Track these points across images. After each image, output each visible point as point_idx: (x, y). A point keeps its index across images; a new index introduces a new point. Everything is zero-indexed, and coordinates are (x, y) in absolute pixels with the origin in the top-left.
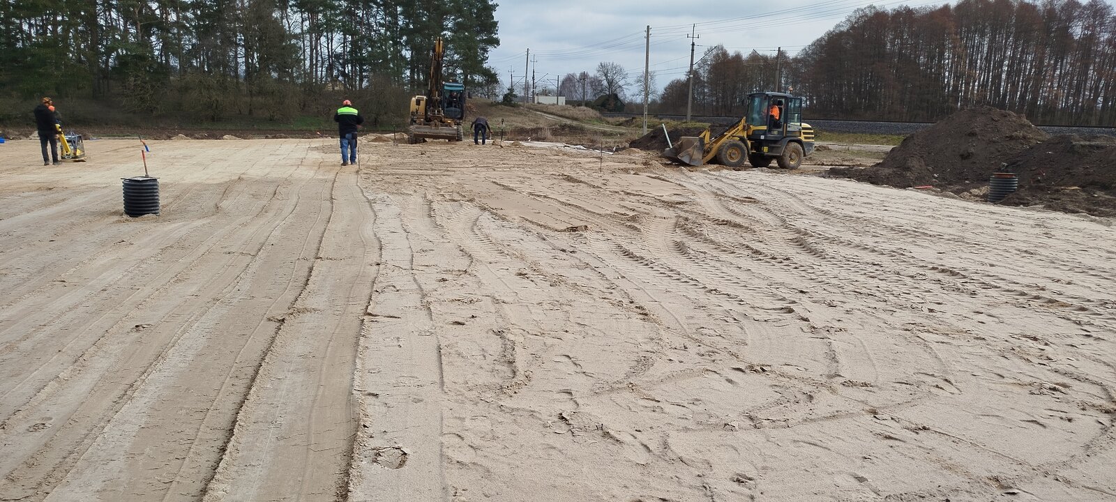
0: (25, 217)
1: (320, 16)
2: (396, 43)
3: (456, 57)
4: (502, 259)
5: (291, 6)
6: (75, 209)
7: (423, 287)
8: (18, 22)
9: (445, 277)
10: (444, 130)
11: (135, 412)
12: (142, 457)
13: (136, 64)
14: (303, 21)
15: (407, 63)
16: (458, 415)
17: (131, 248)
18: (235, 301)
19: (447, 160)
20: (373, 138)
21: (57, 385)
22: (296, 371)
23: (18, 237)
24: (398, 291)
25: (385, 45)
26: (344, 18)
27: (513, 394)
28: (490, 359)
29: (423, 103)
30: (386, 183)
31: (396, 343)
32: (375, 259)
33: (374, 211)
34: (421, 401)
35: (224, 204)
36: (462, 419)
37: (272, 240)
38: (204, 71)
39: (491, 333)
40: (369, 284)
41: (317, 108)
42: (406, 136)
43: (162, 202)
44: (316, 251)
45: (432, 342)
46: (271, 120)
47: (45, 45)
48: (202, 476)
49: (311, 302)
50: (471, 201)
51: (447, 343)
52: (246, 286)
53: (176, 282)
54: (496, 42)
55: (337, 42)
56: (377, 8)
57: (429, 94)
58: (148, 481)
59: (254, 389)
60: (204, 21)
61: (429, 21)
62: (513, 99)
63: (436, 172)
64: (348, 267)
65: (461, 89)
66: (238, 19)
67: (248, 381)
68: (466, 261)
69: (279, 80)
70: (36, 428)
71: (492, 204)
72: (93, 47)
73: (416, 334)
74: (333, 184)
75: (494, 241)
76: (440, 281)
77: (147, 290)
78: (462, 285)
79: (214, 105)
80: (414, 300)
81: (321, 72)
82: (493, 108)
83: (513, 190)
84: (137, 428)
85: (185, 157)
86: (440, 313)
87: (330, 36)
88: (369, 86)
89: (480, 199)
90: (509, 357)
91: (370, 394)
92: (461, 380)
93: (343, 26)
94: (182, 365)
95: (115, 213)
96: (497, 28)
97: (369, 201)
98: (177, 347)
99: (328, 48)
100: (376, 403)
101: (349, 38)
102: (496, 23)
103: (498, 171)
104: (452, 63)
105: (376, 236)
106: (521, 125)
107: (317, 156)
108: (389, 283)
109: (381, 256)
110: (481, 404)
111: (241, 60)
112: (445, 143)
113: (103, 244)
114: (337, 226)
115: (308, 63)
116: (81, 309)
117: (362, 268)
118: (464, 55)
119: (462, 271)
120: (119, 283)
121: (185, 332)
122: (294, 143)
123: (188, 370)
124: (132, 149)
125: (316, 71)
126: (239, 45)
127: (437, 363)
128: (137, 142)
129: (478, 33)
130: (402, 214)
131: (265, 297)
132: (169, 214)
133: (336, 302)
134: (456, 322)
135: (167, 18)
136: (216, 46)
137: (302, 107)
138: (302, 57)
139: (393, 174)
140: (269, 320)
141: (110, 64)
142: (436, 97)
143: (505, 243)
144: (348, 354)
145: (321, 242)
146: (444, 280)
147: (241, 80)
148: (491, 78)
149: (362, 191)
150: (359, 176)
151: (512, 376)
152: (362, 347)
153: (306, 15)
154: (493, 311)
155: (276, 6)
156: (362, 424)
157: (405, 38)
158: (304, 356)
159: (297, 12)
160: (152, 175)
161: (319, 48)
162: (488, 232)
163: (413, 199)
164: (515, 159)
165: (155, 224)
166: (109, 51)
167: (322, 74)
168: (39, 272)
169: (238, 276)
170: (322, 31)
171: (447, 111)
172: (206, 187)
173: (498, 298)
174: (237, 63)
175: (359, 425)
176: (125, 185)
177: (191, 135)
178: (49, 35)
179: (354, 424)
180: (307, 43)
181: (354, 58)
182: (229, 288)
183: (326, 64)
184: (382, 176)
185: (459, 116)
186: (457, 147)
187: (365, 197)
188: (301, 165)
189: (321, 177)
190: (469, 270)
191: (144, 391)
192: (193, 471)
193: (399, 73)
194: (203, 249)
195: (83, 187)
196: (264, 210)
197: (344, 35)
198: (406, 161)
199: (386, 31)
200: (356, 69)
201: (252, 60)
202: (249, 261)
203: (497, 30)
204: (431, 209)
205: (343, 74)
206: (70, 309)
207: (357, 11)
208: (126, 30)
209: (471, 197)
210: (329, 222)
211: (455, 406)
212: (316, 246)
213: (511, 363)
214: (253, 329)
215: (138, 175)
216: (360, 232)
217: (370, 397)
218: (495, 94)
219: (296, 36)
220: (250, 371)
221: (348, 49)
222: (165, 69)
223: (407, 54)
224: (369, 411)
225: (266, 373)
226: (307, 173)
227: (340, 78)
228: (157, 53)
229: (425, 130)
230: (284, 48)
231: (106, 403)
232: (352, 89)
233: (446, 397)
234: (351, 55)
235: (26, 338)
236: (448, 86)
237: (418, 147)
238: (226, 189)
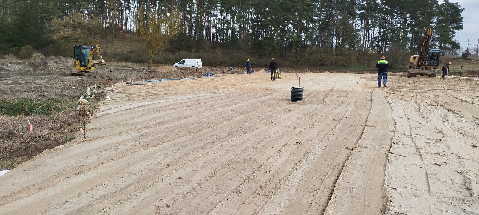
0: (260, 99)
1: (370, 21)
2: (405, 31)
3: (437, 36)
4: (461, 137)
5: (357, 18)
6: (275, 97)
7: (417, 144)
8: (260, 31)
9: (429, 141)
10: (427, 71)
11: (298, 174)
12: (301, 191)
13: (296, 44)
14: (362, 24)
15: (410, 40)
16: (438, 208)
17: (293, 113)
18: (332, 138)
19: (428, 86)
20: (390, 74)
21: (273, 159)
22: (358, 171)
23: (258, 106)
24: (404, 144)
25: (399, 32)
26: (381, 21)
27: (470, 205)
28: (455, 185)
29: (417, 59)
30: (397, 95)
31: (404, 168)
32: (393, 129)
33: (391, 107)
34: (419, 197)
35: (326, 99)
36: (441, 210)
37: (346, 116)
38: (320, 46)
39: (456, 173)
40: (390, 140)
41: (364, 61)
42: (406, 74)
43: (304, 97)
44: (365, 122)
45: (423, 171)
46: (344, 66)
47: (267, 39)
48: (323, 204)
49: (364, 144)
50: (442, 106)
51: (431, 173)
52: (336, 133)
53: (310, 128)
54: (462, 28)
55: (376, 32)
56: (397, 16)
57: (421, 55)
58: (304, 201)
59: (341, 175)
60: (322, 26)
61: (423, 20)
62: (468, 55)
63: (422, 91)
64: (380, 131)
65: (439, 51)
66: (335, 25)
67: (339, 171)
68: (441, 136)
69: (349, 49)
70: (267, 172)
71: (454, 108)
72: (282, 39)
73: (414, 166)
74: (372, 94)
75: (456, 127)
76: (426, 143)
77: (300, 130)
78: (438, 147)
79: (322, 59)
80: (413, 149)
81: (367, 45)
82: (455, 60)
83: (467, 102)
84: (299, 180)
85: (310, 80)
86: (426, 158)
87: (373, 30)
88: (389, 51)
89: (447, 106)
90: (468, 186)
91: (392, 188)
92: (440, 192)
93: (380, 25)
94: (314, 160)
95: (287, 100)
96: (462, 21)
97: (388, 102)
98: (311, 153)
99: (372, 35)
100: (396, 193)
101: (382, 30)
102: (462, 18)
103: (458, 92)
104: (434, 39)
105: (392, 118)
106: (471, 69)
107: (364, 81)
108: (399, 141)
109: (395, 128)
110: (451, 206)
111: (334, 41)
112: (427, 78)
113: (284, 111)
114: (374, 112)
115: (362, 42)
116: (278, 133)
117: (387, 132)
118: (441, 35)
119: (438, 140)
120: (290, 126)
121: (314, 148)
122: (354, 75)
123: (315, 163)
124: (292, 76)
125: (365, 45)
126: (334, 35)
127: (426, 181)
128: (294, 74)
129: (451, 24)
130: (405, 109)
131: (344, 139)
132: (306, 102)
133: (375, 145)
134: (436, 164)
135: (308, 26)
136: (325, 36)
137: (357, 60)
138: (360, 39)
139: (400, 91)
140: (346, 148)
141: (287, 44)
142: (425, 55)
143: (463, 129)
144: (382, 169)
145: (367, 119)
146: (428, 143)
147: (334, 49)
148: (456, 46)
149: (385, 98)
150: (384, 91)
151: (470, 196)
152: (388, 166)
153: (363, 21)
154: (457, 162)
155: (351, 18)
156: (390, 200)
157: (410, 28)
158: (362, 166)
159: (360, 20)
160: (301, 86)
161: (368, 35)
162: (452, 122)
163: (410, 103)
164: (468, 86)
165: (301, 105)
166: (288, 39)
167: (367, 46)
168: (265, 119)
169: (333, 129)
170: (370, 27)
171: (430, 62)
172: (319, 92)
173: (460, 156)
174: (332, 42)
175: (388, 200)
176: (292, 89)
177: (312, 71)
178: (269, 35)
179: (385, 199)
180: (363, 33)
181: (384, 38)
182: (330, 133)
183: (370, 41)
184: (394, 92)
185: (436, 65)
186: (433, 79)
187: (387, 101)
188: (357, 85)
189: (366, 91)
190: (442, 140)
191: (301, 167)
192: (319, 201)
193: (405, 44)
194: (319, 116)
195: (277, 90)
196: (342, 103)
197: (380, 29)
198: (406, 85)
199: (400, 26)
200: (383, 43)
201: (339, 41)
202: (337, 123)
203: (462, 22)
204: (420, 108)
205: (378, 46)
206: (275, 133)
207: (387, 18)
208: (294, 31)
209: (442, 104)
210: (370, 110)
211: (437, 203)
212: (365, 120)
213: (469, 189)
214: (340, 151)
215: (297, 86)
216: (385, 116)
217: (393, 189)
218: (456, 54)
219: (358, 30)
220: (340, 168)
221: (381, 35)
222: (305, 45)
223: (410, 36)
224: (392, 195)
225: (346, 169)
226: (359, 89)
227: (376, 48)
228: (303, 39)
229: (417, 71)
230: (352, 35)
231: (288, 169)
232: (381, 52)
233: (432, 198)
234: (382, 38)
235: (263, 141)
236: (431, 50)
237: (412, 79)
238: (327, 93)
